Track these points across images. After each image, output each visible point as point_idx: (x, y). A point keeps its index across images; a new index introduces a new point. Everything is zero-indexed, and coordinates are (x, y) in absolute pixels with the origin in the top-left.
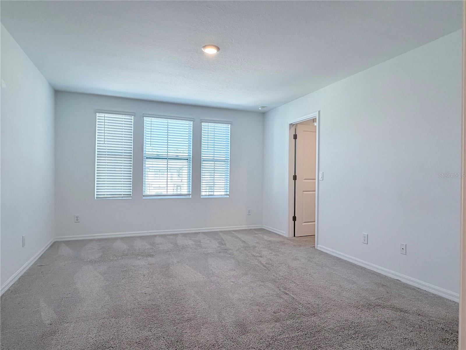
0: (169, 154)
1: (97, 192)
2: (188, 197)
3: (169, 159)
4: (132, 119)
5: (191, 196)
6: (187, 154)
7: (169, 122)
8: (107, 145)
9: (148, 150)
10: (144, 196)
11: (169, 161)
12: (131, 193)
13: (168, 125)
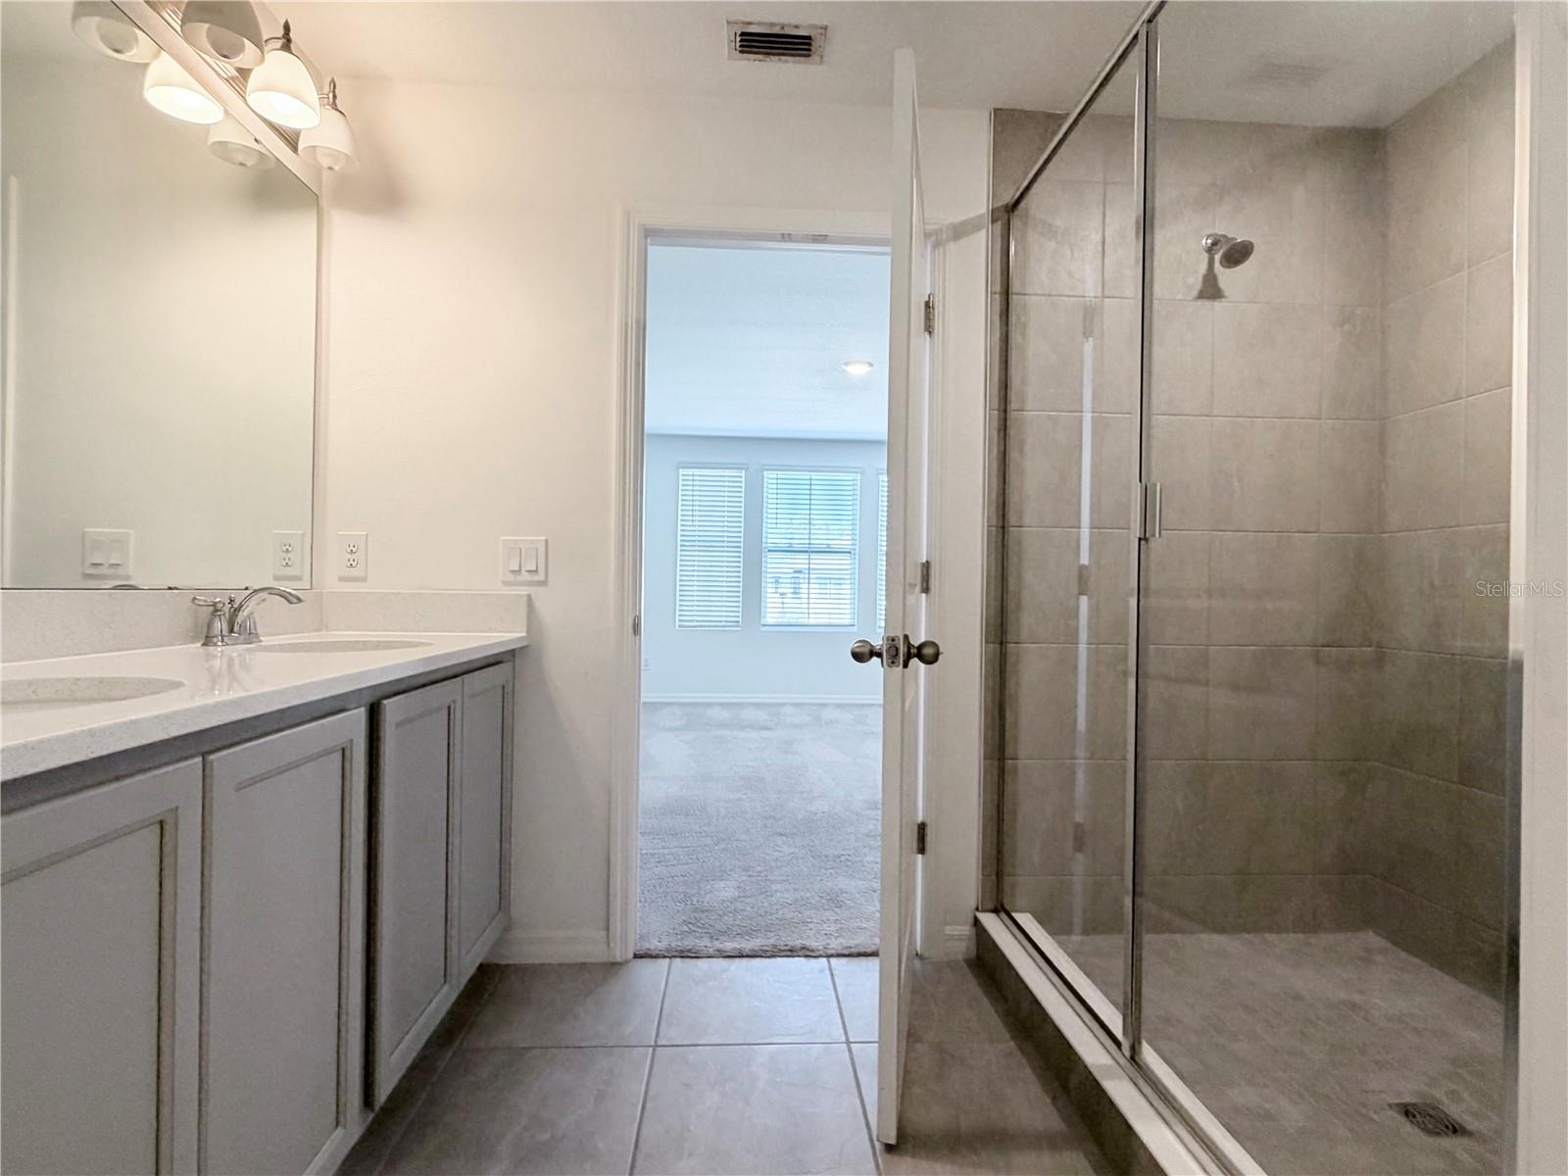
0: (812, 542)
1: (680, 615)
2: (850, 629)
3: (812, 552)
4: (741, 477)
5: (855, 628)
6: (850, 542)
7: (813, 477)
8: (697, 528)
9: (773, 536)
10: (763, 625)
11: (813, 556)
12: (740, 619)
13: (811, 485)
